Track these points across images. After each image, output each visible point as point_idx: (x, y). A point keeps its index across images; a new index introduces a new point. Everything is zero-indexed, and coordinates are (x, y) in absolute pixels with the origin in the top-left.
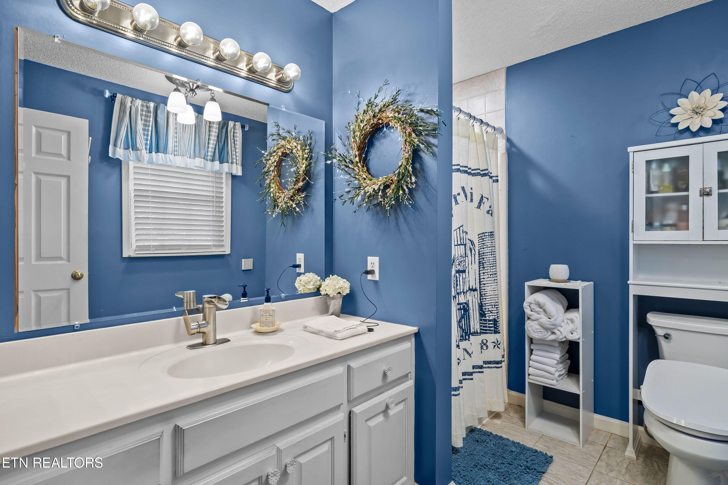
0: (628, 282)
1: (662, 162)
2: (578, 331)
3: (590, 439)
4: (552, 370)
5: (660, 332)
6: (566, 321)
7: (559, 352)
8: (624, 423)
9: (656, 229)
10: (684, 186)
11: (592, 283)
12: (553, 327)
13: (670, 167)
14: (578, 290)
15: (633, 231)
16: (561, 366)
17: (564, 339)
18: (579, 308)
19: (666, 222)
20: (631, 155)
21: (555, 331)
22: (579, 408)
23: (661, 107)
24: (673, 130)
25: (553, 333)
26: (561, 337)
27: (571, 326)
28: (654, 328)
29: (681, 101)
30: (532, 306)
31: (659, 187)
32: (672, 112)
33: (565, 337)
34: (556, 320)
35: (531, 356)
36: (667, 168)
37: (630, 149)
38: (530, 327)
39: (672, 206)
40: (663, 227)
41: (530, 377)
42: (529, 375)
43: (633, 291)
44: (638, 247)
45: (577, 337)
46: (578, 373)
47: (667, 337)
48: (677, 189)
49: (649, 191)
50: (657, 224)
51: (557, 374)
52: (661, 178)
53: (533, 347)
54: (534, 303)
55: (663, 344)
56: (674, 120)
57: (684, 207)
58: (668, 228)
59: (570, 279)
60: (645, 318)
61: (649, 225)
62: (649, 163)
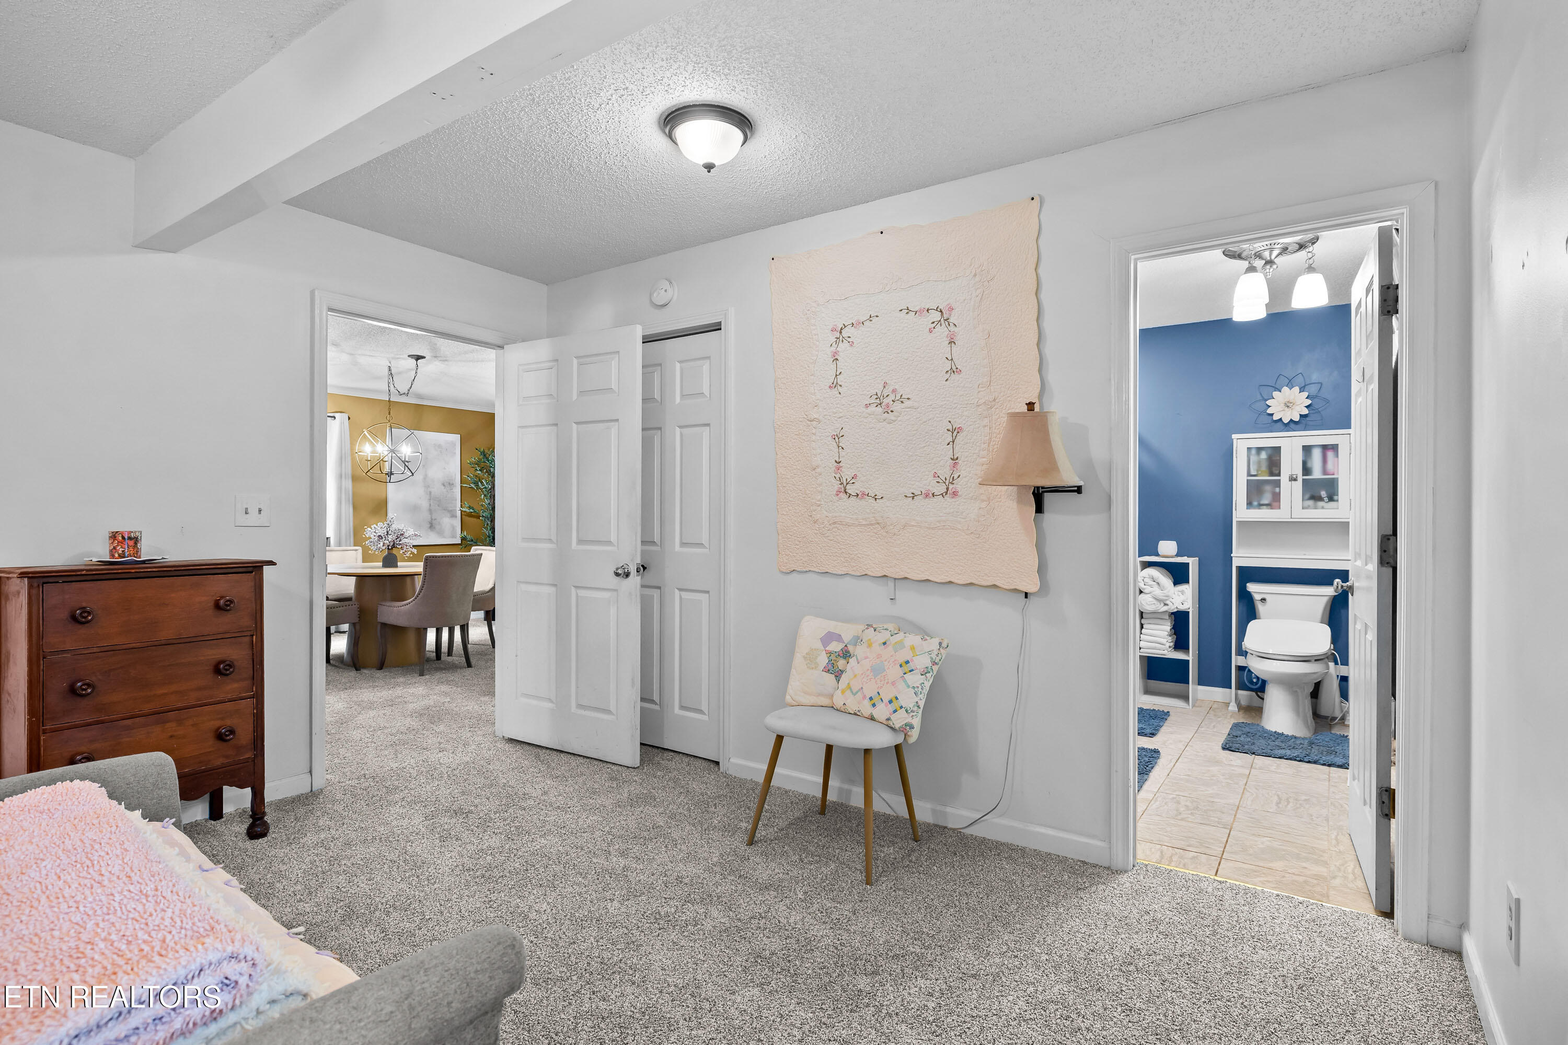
0: (1232, 555)
1: (1259, 450)
2: (1188, 601)
3: (1196, 705)
4: (1164, 641)
5: (1257, 597)
6: (1176, 593)
7: (1169, 624)
8: (1228, 690)
9: (1255, 508)
10: (1277, 472)
11: (1198, 559)
12: (1167, 598)
13: (1267, 454)
14: (1189, 563)
15: (1236, 510)
16: (1170, 638)
17: (1176, 610)
18: (1189, 583)
19: (1262, 502)
20: (1235, 441)
21: (1168, 602)
22: (1188, 683)
23: (1259, 397)
24: (1267, 420)
25: (1165, 604)
26: (1173, 608)
27: (1182, 598)
28: (1253, 593)
29: (1275, 394)
30: (1145, 580)
31: (1258, 471)
32: (1268, 402)
33: (1177, 608)
34: (1169, 592)
35: (1141, 630)
36: (1264, 455)
37: (1234, 436)
38: (1144, 600)
39: (1268, 488)
40: (1260, 506)
41: (1142, 650)
42: (1140, 648)
43: (1236, 563)
44: (1239, 523)
45: (1188, 607)
46: (1188, 648)
47: (1263, 600)
48: (1272, 474)
49: (1249, 475)
50: (1255, 503)
51: (1168, 645)
52: (1259, 463)
53: (1143, 621)
54: (1147, 576)
55: (1260, 607)
56: (1269, 411)
57: (1277, 490)
58: (1265, 507)
59: (1178, 555)
60: (1245, 587)
61: (1250, 504)
62: (1249, 449)
